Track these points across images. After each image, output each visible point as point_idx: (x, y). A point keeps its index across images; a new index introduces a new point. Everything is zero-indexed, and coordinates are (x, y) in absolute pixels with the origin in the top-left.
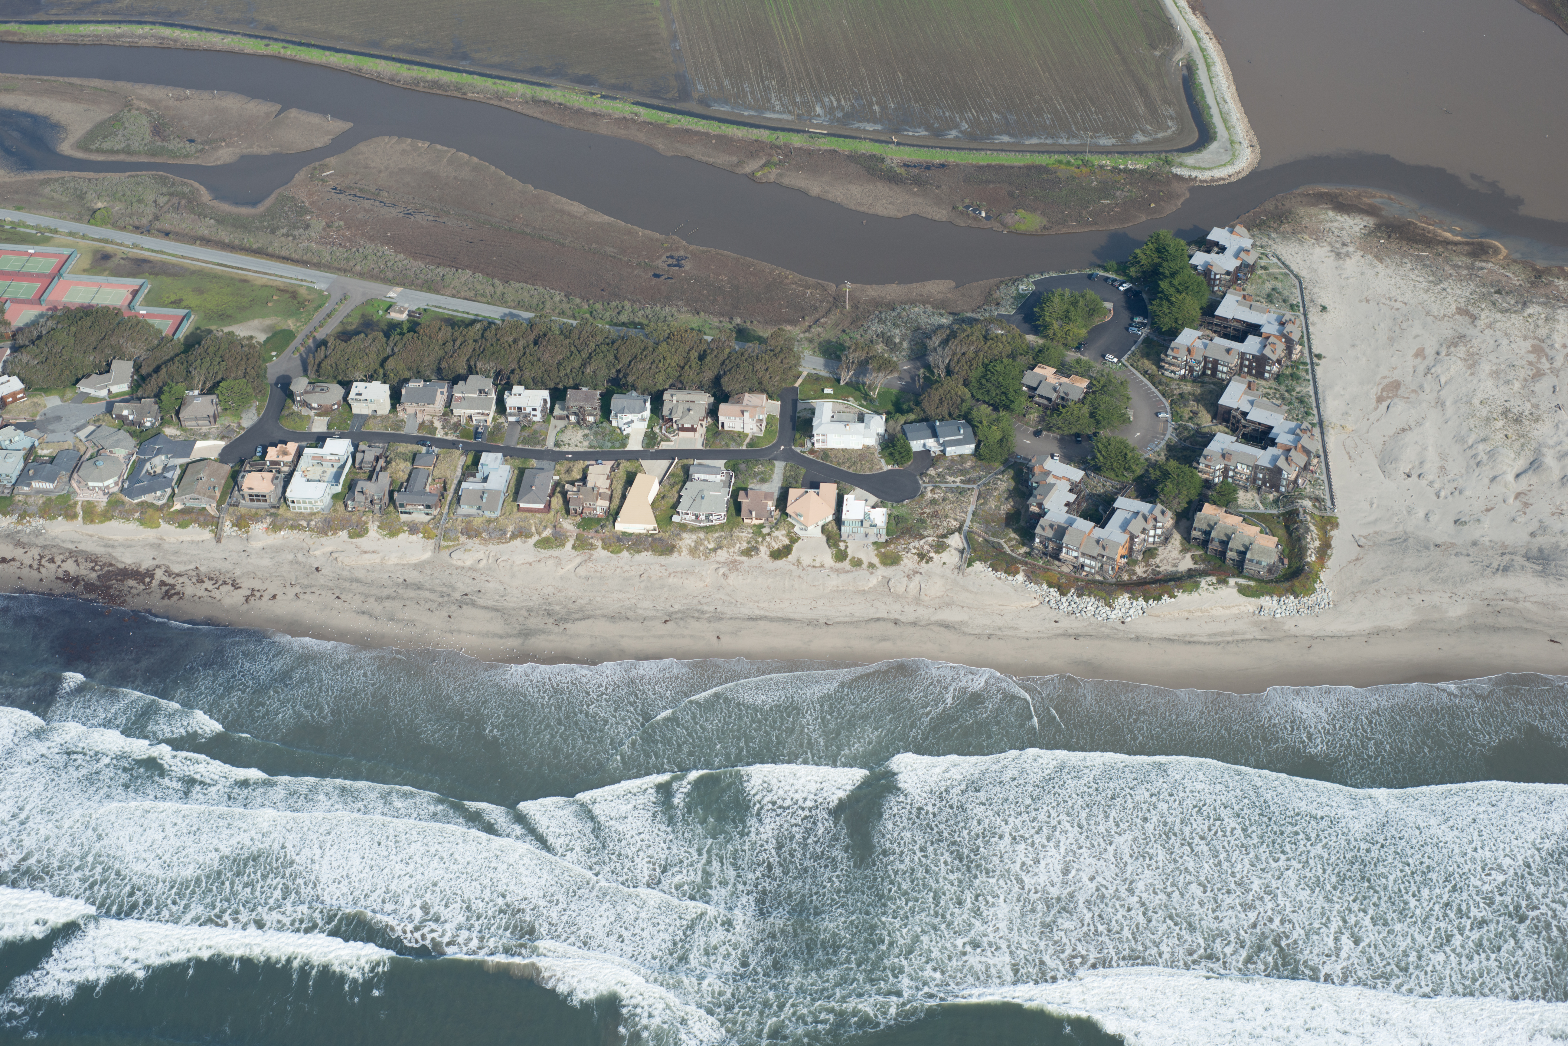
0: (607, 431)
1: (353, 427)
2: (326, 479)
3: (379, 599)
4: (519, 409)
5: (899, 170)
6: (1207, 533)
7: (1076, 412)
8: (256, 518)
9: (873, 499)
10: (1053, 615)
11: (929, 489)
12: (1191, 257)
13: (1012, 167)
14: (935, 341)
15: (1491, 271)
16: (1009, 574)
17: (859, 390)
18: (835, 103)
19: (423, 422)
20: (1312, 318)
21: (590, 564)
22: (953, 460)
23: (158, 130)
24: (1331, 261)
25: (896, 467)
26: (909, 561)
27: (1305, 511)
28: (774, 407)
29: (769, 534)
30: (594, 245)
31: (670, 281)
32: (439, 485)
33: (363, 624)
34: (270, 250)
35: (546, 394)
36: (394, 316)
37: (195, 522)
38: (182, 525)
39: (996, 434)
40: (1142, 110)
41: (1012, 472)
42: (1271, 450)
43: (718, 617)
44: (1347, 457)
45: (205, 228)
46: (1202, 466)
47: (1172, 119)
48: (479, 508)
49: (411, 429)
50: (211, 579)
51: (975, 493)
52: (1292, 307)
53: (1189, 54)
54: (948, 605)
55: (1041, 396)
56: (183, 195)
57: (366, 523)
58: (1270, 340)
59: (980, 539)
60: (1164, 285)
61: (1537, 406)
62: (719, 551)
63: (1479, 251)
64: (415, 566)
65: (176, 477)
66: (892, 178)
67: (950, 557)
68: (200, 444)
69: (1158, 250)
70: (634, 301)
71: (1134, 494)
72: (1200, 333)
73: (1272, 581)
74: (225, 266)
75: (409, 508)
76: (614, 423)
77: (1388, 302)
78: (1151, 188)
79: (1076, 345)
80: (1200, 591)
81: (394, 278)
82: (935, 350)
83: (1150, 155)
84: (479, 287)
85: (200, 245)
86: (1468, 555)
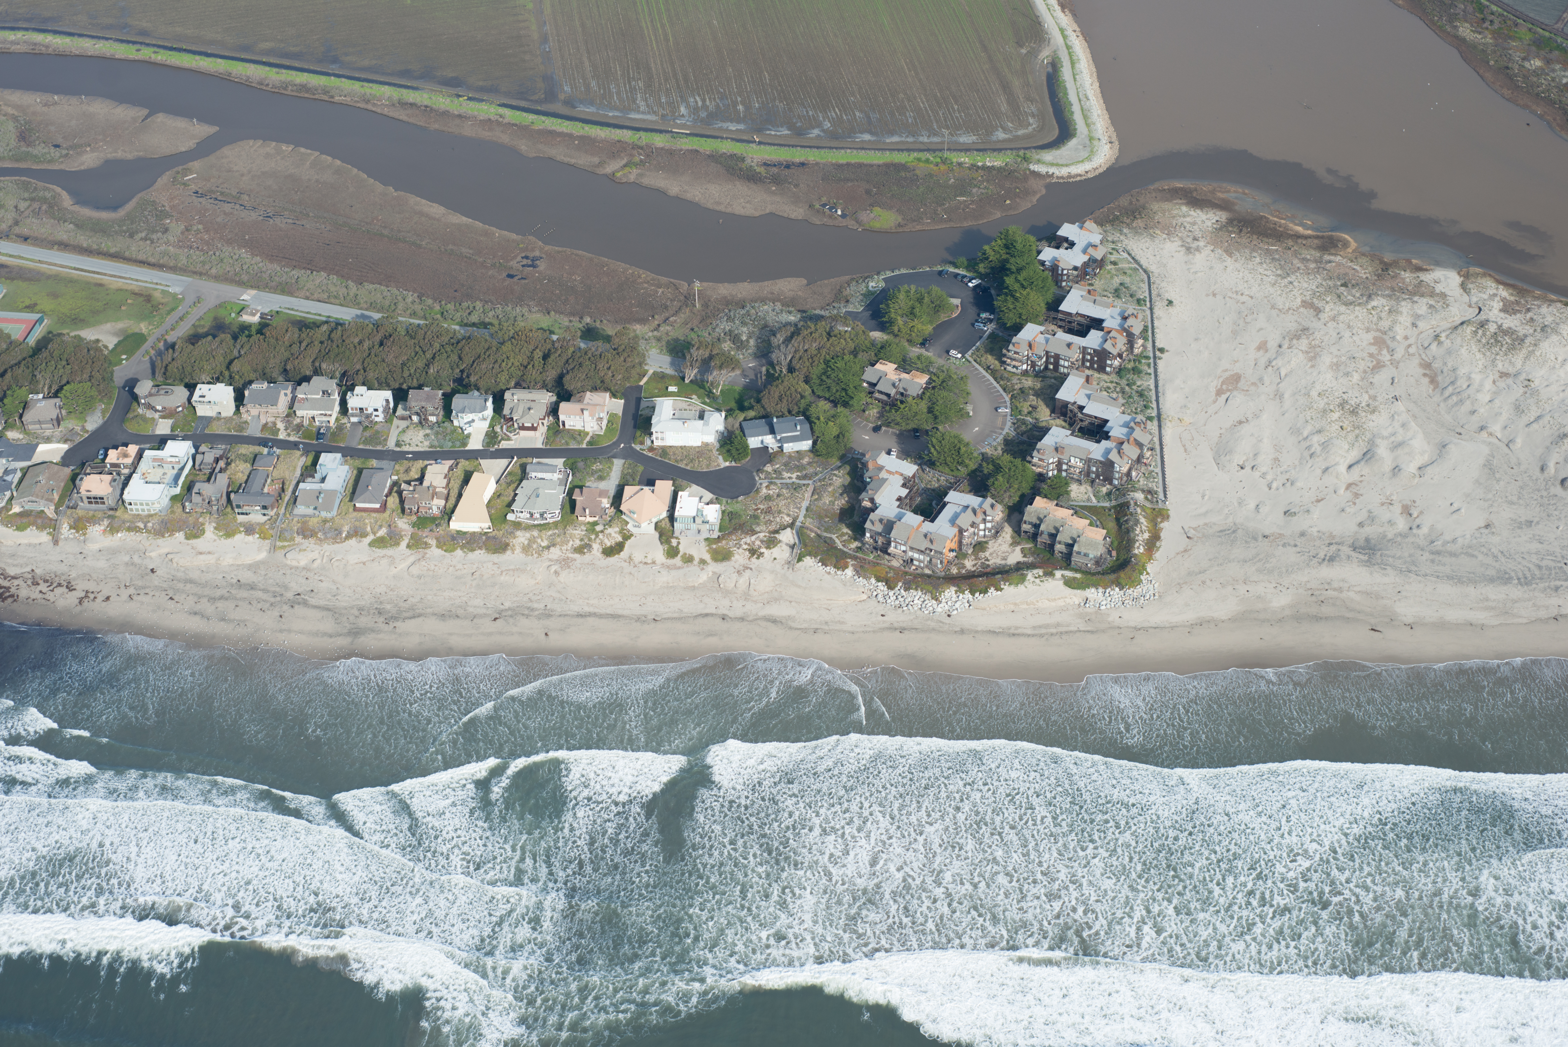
0: (449, 431)
1: (196, 429)
2: (166, 481)
3: (212, 600)
4: (361, 409)
5: (758, 169)
6: (1037, 526)
7: (914, 408)
8: (93, 520)
9: (708, 496)
10: (881, 609)
11: (764, 485)
12: (1039, 252)
13: (871, 166)
14: (780, 338)
15: (1339, 264)
16: (838, 569)
17: (703, 387)
18: (700, 103)
19: (266, 424)
20: (1157, 312)
21: (423, 563)
22: (790, 457)
23: (23, 137)
24: (1181, 256)
25: (733, 464)
26: (740, 557)
27: (1136, 504)
28: (617, 405)
29: (602, 532)
30: (450, 247)
31: (523, 281)
32: (278, 486)
33: (194, 625)
34: (127, 254)
35: (388, 394)
36: (246, 318)
37: (33, 524)
38: (20, 528)
39: (833, 429)
40: (1004, 107)
41: (848, 468)
42: (1105, 444)
43: (547, 614)
44: (1182, 449)
45: (64, 232)
46: (1035, 460)
47: (1033, 116)
48: (315, 508)
49: (254, 431)
50: (46, 581)
51: (810, 489)
52: (1139, 301)
53: (1055, 51)
54: (776, 600)
55: (881, 392)
56: (44, 200)
57: (203, 524)
58: (1111, 335)
59: (812, 535)
60: (1009, 280)
61: (1374, 398)
62: (552, 549)
63: (1328, 245)
64: (250, 567)
65: (16, 481)
66: (751, 177)
67: (781, 553)
68: (42, 448)
69: (1006, 246)
70: (486, 302)
71: (968, 488)
72: (1042, 328)
73: (1098, 573)
74: (82, 270)
75: (246, 509)
76: (456, 423)
77: (1234, 296)
78: (1008, 185)
79: (921, 340)
80: (1026, 583)
81: (248, 281)
82: (779, 346)
83: (1009, 152)
84: (333, 289)
85: (58, 250)
86: (1296, 546)
